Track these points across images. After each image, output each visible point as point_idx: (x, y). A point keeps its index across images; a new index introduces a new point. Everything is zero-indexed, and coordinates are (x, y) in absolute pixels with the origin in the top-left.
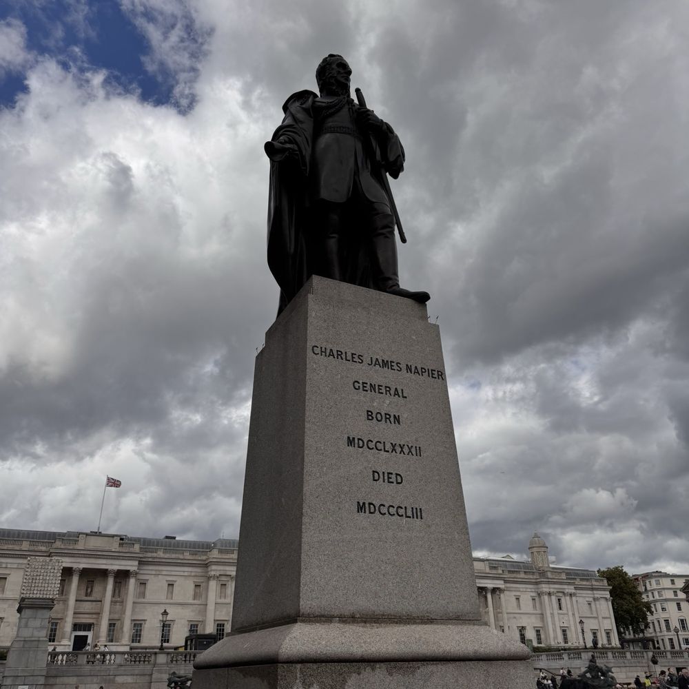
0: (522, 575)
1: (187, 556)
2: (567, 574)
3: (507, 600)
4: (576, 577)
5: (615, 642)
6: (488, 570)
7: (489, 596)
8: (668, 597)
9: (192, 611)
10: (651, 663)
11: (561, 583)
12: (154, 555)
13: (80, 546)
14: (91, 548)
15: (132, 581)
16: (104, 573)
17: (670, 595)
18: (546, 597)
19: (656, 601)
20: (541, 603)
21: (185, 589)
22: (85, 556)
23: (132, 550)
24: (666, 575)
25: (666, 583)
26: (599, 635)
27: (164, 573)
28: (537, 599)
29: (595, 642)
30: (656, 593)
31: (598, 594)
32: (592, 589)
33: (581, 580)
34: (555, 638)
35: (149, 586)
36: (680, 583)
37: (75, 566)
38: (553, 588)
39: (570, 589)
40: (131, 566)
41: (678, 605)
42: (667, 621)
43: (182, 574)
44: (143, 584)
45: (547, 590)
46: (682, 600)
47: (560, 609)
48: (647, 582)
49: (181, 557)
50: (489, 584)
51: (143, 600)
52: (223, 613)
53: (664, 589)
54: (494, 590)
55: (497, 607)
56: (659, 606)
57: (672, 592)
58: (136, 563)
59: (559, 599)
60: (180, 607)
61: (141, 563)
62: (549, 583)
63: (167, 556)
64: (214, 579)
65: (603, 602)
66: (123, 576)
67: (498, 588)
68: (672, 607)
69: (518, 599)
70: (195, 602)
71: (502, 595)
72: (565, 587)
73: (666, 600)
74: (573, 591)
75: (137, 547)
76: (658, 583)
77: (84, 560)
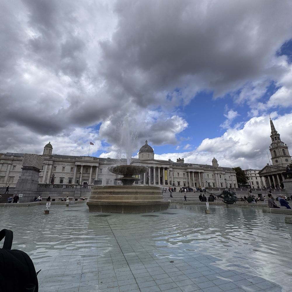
0: (210, 169)
1: (113, 163)
2: (223, 169)
3: (205, 175)
4: (226, 170)
5: (237, 187)
6: (199, 167)
7: (199, 174)
8: (253, 176)
10: (249, 192)
11: (221, 171)
12: (104, 162)
13: (83, 159)
14: (86, 160)
15: (97, 169)
16: (90, 167)
17: (254, 175)
18: (216, 175)
19: (249, 177)
20: (215, 176)
22: (84, 162)
24: (253, 170)
25: (253, 172)
26: (232, 185)
28: (214, 175)
29: (231, 187)
30: (250, 175)
31: (232, 174)
32: (231, 173)
33: (227, 170)
34: (219, 185)
35: (103, 170)
36: (257, 172)
37: (81, 164)
38: (219, 172)
39: (224, 173)
40: (97, 165)
41: (256, 178)
42: (252, 182)
44: (101, 169)
45: (217, 173)
46: (258, 177)
47: (221, 178)
48: (247, 172)
49: (111, 163)
50: (200, 171)
51: (101, 174)
53: (252, 174)
54: (201, 173)
55: (202, 177)
56: (250, 178)
57: (254, 174)
58: (98, 164)
59: (220, 175)
60: (111, 176)
61: (99, 164)
62: (217, 171)
63: (107, 162)
65: (234, 176)
66: (94, 167)
67: (202, 172)
68: (254, 178)
69: (208, 175)
71: (203, 174)
72: (222, 172)
73: (253, 177)
74: (225, 173)
75: (98, 160)
76: (250, 172)
77: (84, 163)
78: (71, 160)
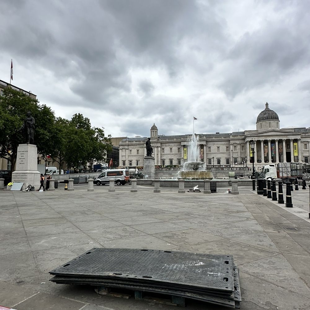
1: (223, 138)
9: (227, 155)
12: (212, 139)
13: (188, 139)
15: (205, 147)
21: (223, 148)
23: (203, 138)
27: (216, 144)
35: (211, 148)
37: (187, 144)
40: (204, 144)
43: (222, 144)
44: (209, 148)
49: (221, 139)
51: (210, 152)
52: (236, 155)
58: (205, 142)
60: (222, 154)
61: (207, 142)
63: (216, 139)
64: (231, 145)
66: (202, 146)
70: (227, 152)
75: (205, 137)
78: (177, 140)
